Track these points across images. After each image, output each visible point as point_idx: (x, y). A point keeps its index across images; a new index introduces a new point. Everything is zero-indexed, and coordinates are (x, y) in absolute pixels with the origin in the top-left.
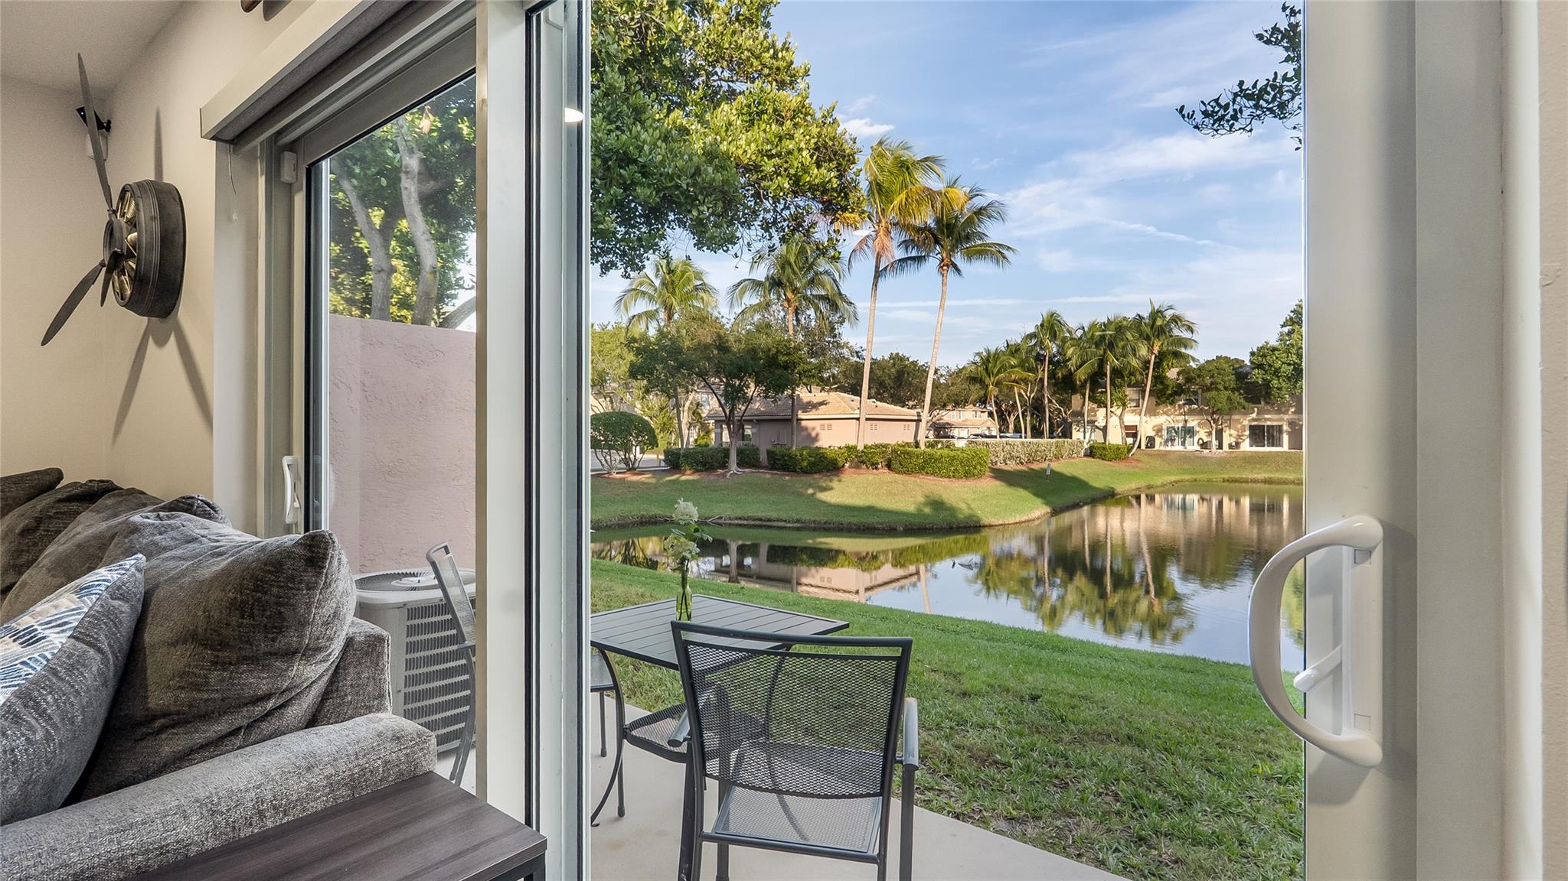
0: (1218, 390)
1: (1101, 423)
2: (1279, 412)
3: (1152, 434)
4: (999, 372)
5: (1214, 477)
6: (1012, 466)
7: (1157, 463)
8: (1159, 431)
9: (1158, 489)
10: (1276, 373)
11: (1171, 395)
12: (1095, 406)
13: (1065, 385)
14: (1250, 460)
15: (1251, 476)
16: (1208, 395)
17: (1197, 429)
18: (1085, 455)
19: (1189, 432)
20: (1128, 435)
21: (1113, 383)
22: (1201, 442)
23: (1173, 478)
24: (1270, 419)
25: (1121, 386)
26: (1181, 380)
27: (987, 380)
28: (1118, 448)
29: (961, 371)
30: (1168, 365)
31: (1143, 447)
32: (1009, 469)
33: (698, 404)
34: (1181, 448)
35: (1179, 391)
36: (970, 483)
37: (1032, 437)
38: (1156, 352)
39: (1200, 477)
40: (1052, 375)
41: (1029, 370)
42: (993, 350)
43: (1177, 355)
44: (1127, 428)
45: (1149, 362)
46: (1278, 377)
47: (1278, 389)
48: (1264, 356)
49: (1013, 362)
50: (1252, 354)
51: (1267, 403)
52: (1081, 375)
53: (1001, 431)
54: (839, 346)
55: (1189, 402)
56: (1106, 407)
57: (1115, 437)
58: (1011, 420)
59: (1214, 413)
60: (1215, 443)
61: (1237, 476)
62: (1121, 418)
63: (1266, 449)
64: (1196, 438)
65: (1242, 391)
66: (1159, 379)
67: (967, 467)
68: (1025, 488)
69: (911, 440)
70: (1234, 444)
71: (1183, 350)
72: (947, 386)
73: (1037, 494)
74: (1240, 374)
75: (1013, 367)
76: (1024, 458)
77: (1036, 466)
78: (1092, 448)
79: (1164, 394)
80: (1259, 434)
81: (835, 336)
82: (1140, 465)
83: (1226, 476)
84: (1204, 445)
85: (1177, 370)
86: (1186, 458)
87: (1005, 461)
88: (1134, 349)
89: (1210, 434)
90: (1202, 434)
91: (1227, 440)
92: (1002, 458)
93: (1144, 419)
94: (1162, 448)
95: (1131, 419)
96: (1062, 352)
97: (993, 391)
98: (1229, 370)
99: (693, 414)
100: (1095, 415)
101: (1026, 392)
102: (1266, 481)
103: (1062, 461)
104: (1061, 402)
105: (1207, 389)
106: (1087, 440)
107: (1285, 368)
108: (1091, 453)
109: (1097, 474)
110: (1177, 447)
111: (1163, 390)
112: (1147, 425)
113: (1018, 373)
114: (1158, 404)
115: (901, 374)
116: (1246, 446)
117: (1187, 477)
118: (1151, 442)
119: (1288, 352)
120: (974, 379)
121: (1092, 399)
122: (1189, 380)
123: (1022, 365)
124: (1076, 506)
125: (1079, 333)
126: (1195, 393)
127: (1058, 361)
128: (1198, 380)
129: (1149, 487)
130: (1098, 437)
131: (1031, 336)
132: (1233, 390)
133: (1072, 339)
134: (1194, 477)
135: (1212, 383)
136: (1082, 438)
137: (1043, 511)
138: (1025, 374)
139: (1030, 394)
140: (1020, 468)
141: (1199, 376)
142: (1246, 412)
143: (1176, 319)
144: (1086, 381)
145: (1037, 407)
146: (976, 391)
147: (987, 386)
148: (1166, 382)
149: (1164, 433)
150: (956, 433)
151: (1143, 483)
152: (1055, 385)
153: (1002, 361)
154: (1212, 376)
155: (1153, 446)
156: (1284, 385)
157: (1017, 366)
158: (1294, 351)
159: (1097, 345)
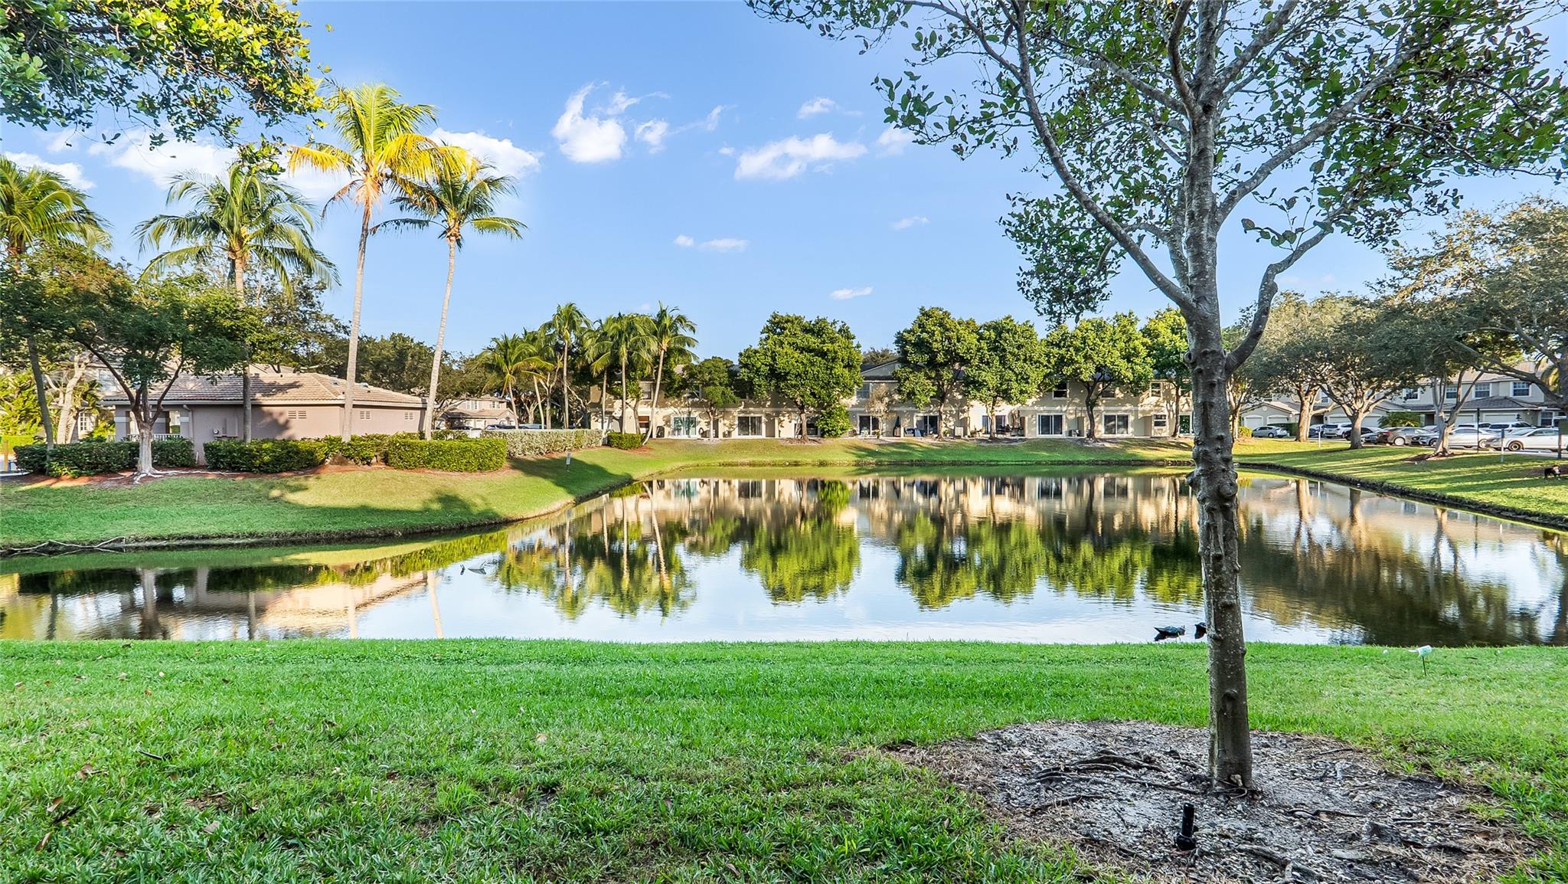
0: (715, 385)
1: (618, 414)
2: (759, 405)
3: (662, 423)
4: (517, 360)
5: (712, 462)
6: (531, 456)
7: (667, 451)
8: (667, 422)
9: (668, 475)
10: (757, 372)
11: (677, 389)
12: (612, 397)
13: (583, 376)
14: (740, 447)
15: (739, 460)
16: (708, 389)
17: (698, 419)
18: (603, 445)
19: (691, 422)
20: (641, 426)
21: (628, 376)
22: (701, 431)
23: (680, 464)
24: (754, 412)
25: (634, 379)
26: (685, 375)
27: (504, 367)
28: (633, 437)
29: (477, 358)
30: (674, 361)
31: (654, 436)
32: (529, 458)
33: (93, 384)
34: (685, 437)
35: (684, 385)
36: (486, 476)
37: (552, 427)
38: (665, 348)
39: (701, 462)
40: (571, 366)
41: (548, 360)
42: (510, 337)
43: (682, 352)
44: (640, 418)
45: (659, 357)
46: (758, 375)
47: (760, 386)
48: (749, 357)
49: (533, 349)
50: (741, 355)
51: (751, 398)
52: (598, 366)
53: (520, 421)
54: (318, 318)
55: (693, 396)
56: (622, 398)
57: (630, 427)
58: (531, 411)
59: (712, 405)
60: (712, 432)
61: (729, 460)
62: (635, 409)
63: (750, 437)
64: (698, 428)
65: (733, 387)
66: (667, 373)
67: (481, 460)
68: (545, 477)
69: (416, 431)
70: (727, 433)
71: (686, 348)
72: (460, 373)
73: (558, 484)
74: (732, 374)
75: (531, 355)
76: (544, 449)
77: (556, 456)
78: (609, 437)
79: (672, 388)
80: (745, 424)
81: (313, 305)
82: (652, 453)
83: (722, 461)
84: (704, 434)
85: (682, 366)
86: (690, 446)
87: (523, 451)
88: (644, 344)
89: (709, 423)
90: (702, 424)
91: (722, 429)
92: (520, 449)
93: (656, 410)
94: (670, 437)
95: (644, 410)
96: (580, 342)
97: (510, 380)
98: (723, 368)
99: (84, 397)
100: (612, 407)
101: (545, 381)
102: (750, 465)
103: (582, 450)
104: (580, 393)
105: (707, 384)
106: (604, 431)
107: (763, 368)
108: (608, 443)
109: (614, 462)
110: (683, 436)
111: (670, 384)
112: (658, 416)
113: (536, 362)
114: (666, 397)
115: (402, 354)
116: (735, 434)
117: (691, 463)
118: (661, 430)
119: (765, 355)
120: (492, 367)
121: (610, 391)
122: (692, 376)
123: (541, 353)
124: (595, 495)
125: (597, 326)
126: (697, 388)
127: (577, 353)
128: (700, 376)
129: (661, 473)
130: (615, 427)
131: (550, 325)
132: (726, 385)
133: (590, 331)
134: (697, 462)
135: (710, 379)
136: (600, 428)
137: (564, 502)
138: (544, 363)
139: (549, 384)
140: (540, 457)
141: (699, 373)
142: (736, 405)
143: (680, 319)
144: (603, 372)
145: (556, 398)
146: (492, 379)
147: (505, 374)
148: (673, 377)
149: (672, 422)
150: (471, 423)
151: (655, 470)
152: (574, 376)
153: (520, 349)
154: (710, 373)
155: (662, 435)
156: (763, 383)
157: (535, 354)
158: (769, 354)
159: (612, 337)
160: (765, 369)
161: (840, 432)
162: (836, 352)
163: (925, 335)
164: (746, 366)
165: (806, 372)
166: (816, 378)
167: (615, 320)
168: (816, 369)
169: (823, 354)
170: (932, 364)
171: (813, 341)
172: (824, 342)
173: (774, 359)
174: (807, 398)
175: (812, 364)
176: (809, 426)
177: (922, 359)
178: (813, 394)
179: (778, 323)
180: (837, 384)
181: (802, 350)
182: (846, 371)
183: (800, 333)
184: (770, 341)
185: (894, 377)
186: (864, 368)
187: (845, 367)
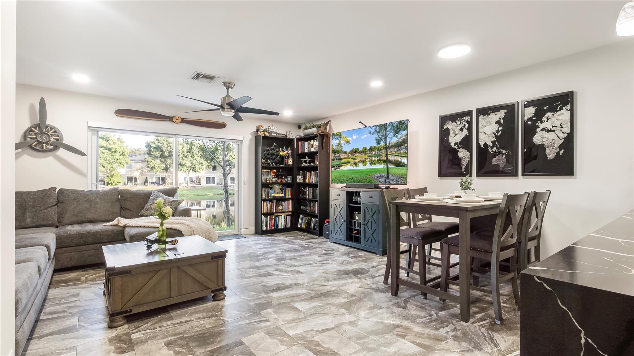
162: (116, 149)
163: (159, 144)
166: (106, 160)
168: (105, 156)
169: (110, 150)
170: (163, 156)
171: (104, 143)
172: (110, 144)
175: (103, 153)
176: (100, 181)
177: (159, 154)
180: (117, 162)
182: (121, 157)
185: (145, 160)
186: (130, 156)
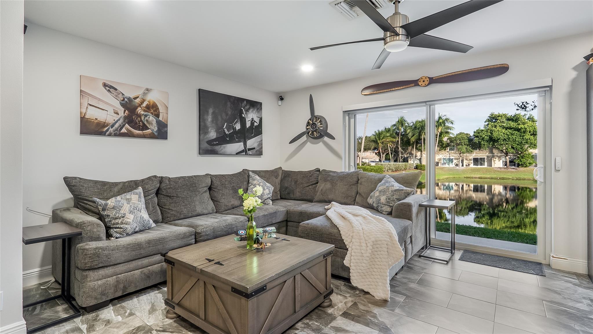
0: (462, 145)
1: (419, 157)
3: (438, 161)
4: (383, 138)
5: (460, 176)
7: (440, 171)
8: (440, 160)
10: (483, 139)
11: (445, 147)
12: (418, 151)
13: (406, 143)
14: (473, 170)
15: (474, 176)
16: (459, 147)
18: (414, 169)
19: (451, 160)
21: (424, 143)
22: (456, 164)
23: (446, 177)
24: (481, 156)
26: (449, 141)
27: (379, 141)
29: (369, 137)
30: (444, 136)
34: (448, 166)
35: (448, 145)
37: (394, 162)
38: (440, 131)
39: (456, 176)
40: (402, 139)
42: (380, 130)
43: (447, 133)
45: (437, 135)
46: (483, 140)
47: (484, 145)
48: (479, 133)
49: (388, 135)
50: (475, 132)
51: (480, 150)
52: (413, 139)
55: (451, 150)
56: (421, 151)
57: (424, 162)
59: (460, 153)
60: (461, 164)
61: (469, 176)
63: (479, 166)
64: (454, 163)
65: (470, 146)
66: (441, 141)
70: (467, 165)
71: (449, 131)
74: (470, 140)
75: (387, 137)
76: (394, 169)
78: (416, 166)
79: (442, 147)
80: (476, 161)
83: (465, 176)
84: (457, 165)
85: (447, 138)
86: (450, 170)
87: (388, 170)
89: (459, 161)
90: (456, 161)
91: (465, 163)
92: (386, 169)
94: (441, 166)
96: (405, 131)
97: (381, 145)
98: (466, 137)
100: (417, 154)
101: (392, 145)
102: (479, 178)
103: (406, 171)
105: (458, 145)
106: (414, 163)
107: (486, 137)
108: (416, 168)
110: (447, 166)
111: (442, 145)
113: (389, 139)
114: (440, 150)
116: (472, 165)
117: (451, 176)
119: (487, 131)
120: (374, 141)
121: (416, 148)
122: (451, 142)
123: (390, 136)
125: (411, 124)
126: (454, 146)
127: (404, 135)
128: (455, 142)
129: (438, 180)
130: (417, 162)
131: (394, 125)
132: (467, 145)
133: (409, 126)
134: (454, 176)
135: (460, 143)
138: (392, 139)
139: (393, 147)
141: (455, 140)
142: (472, 153)
143: (447, 120)
144: (414, 141)
146: (373, 145)
147: (379, 143)
148: (443, 142)
149: (442, 161)
152: (403, 143)
153: (384, 135)
154: (460, 140)
155: (438, 165)
156: (486, 143)
157: (389, 136)
158: (489, 131)
159: (418, 129)
160: (487, 138)
161: (528, 165)
162: (525, 129)
164: (477, 137)
165: (509, 139)
166: (514, 141)
167: (420, 122)
168: (514, 137)
169: (518, 130)
171: (512, 124)
172: (519, 124)
173: (492, 134)
174: (509, 150)
175: (512, 134)
176: (510, 162)
178: (513, 148)
179: (494, 118)
180: (526, 143)
181: (507, 129)
182: (532, 137)
183: (506, 122)
184: (490, 126)
187: (531, 135)
